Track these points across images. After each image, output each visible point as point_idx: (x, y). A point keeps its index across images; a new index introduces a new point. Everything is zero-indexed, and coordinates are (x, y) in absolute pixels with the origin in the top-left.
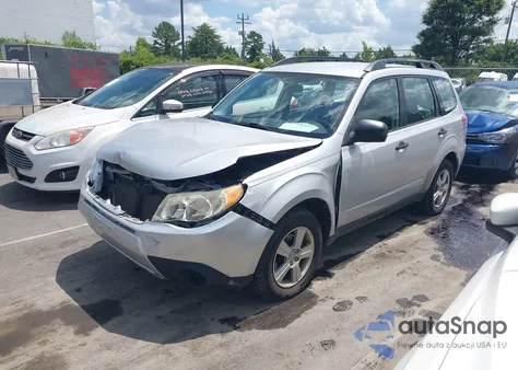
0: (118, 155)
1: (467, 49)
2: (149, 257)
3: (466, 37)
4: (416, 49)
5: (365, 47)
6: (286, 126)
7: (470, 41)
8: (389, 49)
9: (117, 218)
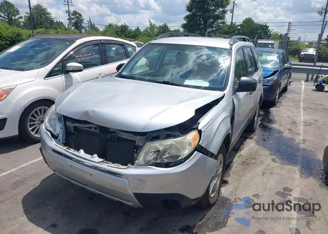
0: (86, 113)
1: (212, 27)
2: (135, 194)
3: (211, 20)
4: (184, 26)
5: (151, 24)
6: (187, 82)
7: (213, 23)
8: (165, 25)
9: (98, 165)
